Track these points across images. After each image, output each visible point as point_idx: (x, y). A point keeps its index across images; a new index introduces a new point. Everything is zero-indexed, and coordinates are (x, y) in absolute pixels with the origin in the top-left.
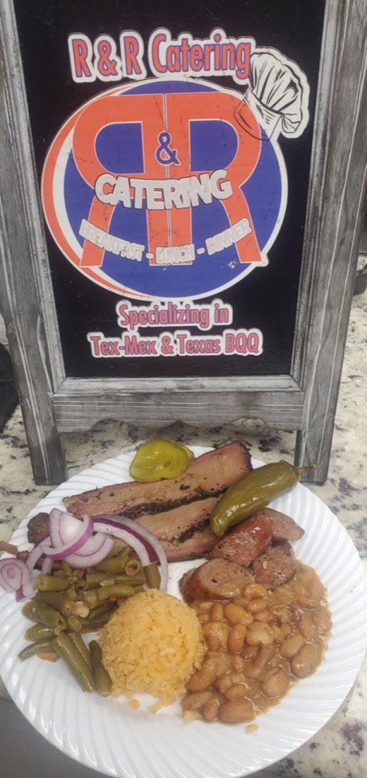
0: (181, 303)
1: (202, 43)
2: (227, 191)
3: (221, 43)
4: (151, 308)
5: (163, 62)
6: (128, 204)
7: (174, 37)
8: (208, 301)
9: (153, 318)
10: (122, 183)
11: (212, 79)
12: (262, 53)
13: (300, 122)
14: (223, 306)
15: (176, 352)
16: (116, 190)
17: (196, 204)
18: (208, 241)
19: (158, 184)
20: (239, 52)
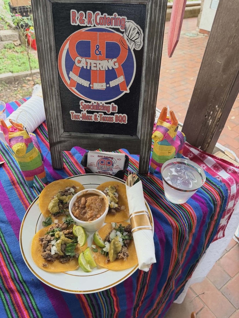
0: (101, 103)
1: (110, 17)
2: (117, 66)
3: (116, 17)
4: (91, 104)
5: (98, 22)
6: (85, 67)
7: (102, 14)
8: (110, 103)
9: (92, 108)
10: (83, 60)
11: (113, 29)
12: (129, 22)
13: (140, 45)
14: (114, 105)
15: (99, 120)
16: (81, 62)
17: (107, 69)
18: (110, 82)
19: (95, 61)
20: (122, 21)
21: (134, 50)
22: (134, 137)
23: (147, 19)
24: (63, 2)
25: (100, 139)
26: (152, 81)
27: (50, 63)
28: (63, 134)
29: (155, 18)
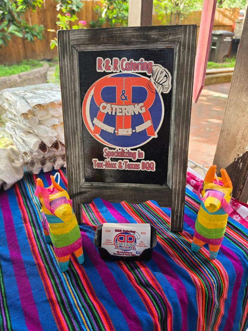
0: (126, 149)
1: (137, 62)
2: (143, 111)
3: (143, 62)
4: (116, 151)
5: (124, 67)
6: (110, 113)
7: (128, 60)
8: (136, 149)
9: (116, 155)
10: (108, 106)
11: (140, 73)
12: (156, 66)
13: (168, 88)
14: (141, 151)
15: (124, 168)
16: (107, 108)
17: (133, 114)
18: (136, 128)
19: (121, 107)
20: (148, 65)
21: (162, 94)
22: (164, 187)
23: (175, 61)
24: (89, 51)
25: (125, 189)
26: (183, 124)
27: (74, 109)
28: (84, 184)
29: (184, 60)
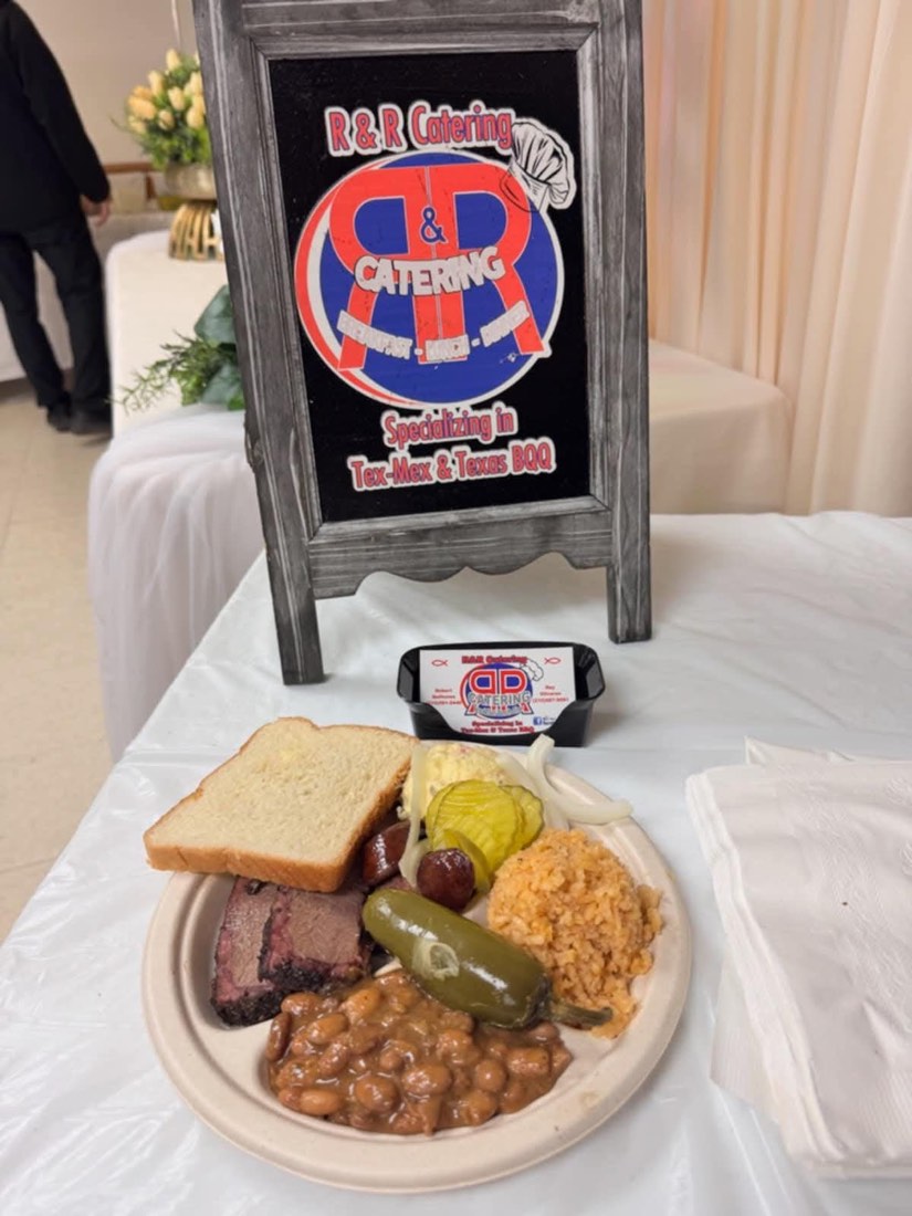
0: (458, 409)
1: (462, 114)
2: (498, 272)
3: (481, 114)
4: (422, 418)
5: (424, 134)
6: (391, 291)
7: (434, 109)
8: (487, 404)
9: (426, 432)
10: (384, 266)
11: (475, 150)
12: (522, 123)
13: (567, 191)
14: (505, 410)
15: (455, 476)
16: (378, 274)
17: (467, 286)
19: (424, 265)
20: (500, 123)
21: (551, 211)
